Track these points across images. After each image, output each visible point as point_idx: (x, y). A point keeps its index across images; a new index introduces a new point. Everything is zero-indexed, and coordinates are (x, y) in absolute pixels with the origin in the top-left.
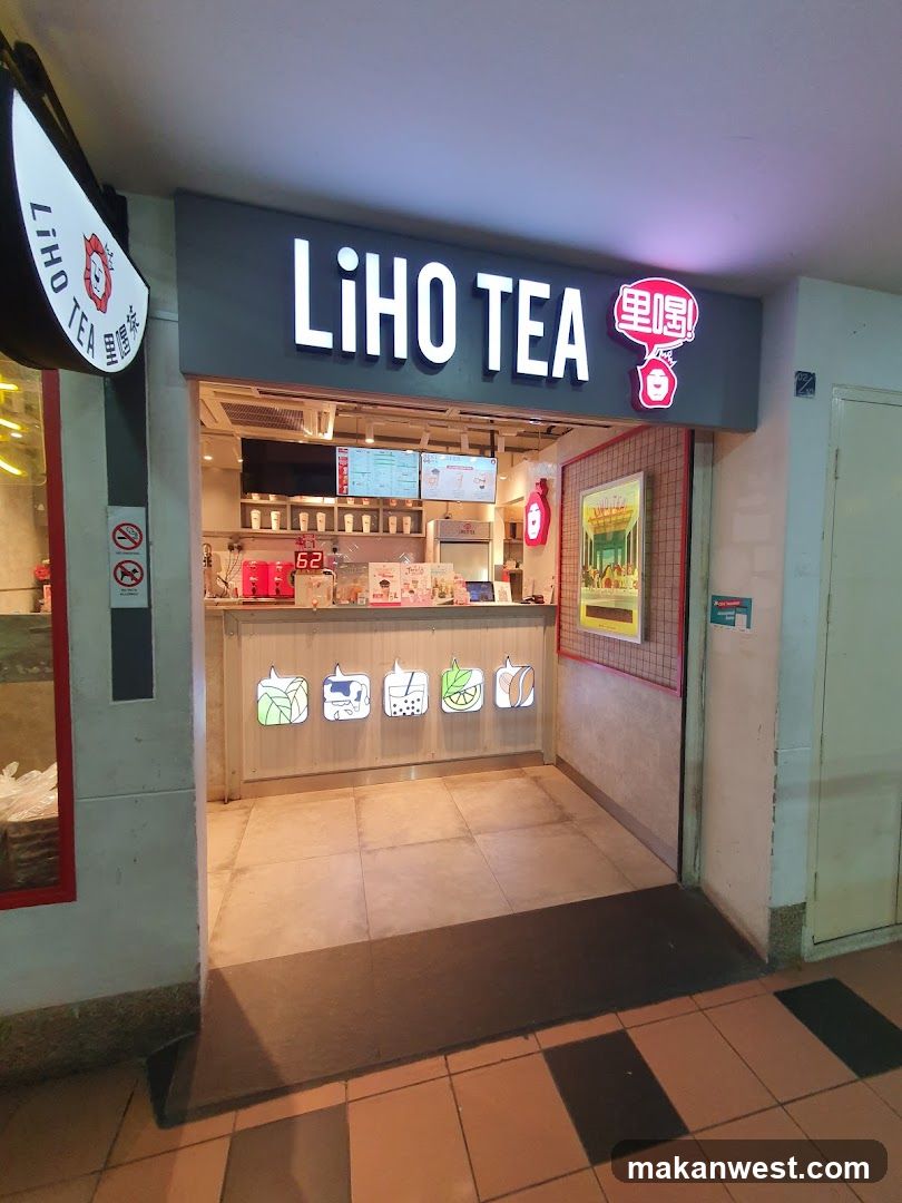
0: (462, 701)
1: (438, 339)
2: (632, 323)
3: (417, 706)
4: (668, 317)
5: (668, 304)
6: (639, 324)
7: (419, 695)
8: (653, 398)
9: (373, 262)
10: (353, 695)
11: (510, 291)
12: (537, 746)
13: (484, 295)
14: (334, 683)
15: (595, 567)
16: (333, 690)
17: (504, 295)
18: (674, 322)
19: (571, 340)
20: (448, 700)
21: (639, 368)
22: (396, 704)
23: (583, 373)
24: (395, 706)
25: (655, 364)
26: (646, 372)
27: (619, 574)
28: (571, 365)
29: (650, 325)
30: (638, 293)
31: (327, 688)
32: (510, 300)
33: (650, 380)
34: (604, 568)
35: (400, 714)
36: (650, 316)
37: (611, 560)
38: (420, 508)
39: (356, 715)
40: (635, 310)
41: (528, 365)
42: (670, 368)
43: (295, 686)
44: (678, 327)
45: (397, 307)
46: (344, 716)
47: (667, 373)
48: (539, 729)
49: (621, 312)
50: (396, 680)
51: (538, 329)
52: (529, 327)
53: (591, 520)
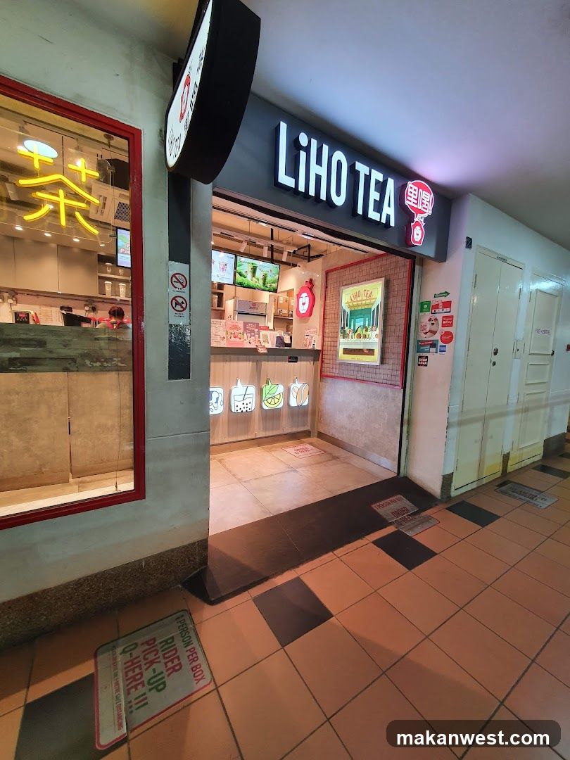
0: (273, 402)
1: (338, 193)
2: (411, 201)
3: (249, 406)
4: (423, 201)
5: (424, 195)
6: (413, 203)
7: (250, 400)
8: (416, 240)
9: (314, 144)
10: (214, 400)
11: (368, 174)
12: (308, 428)
13: (358, 173)
15: (350, 328)
17: (365, 176)
19: (389, 206)
20: (265, 402)
21: (412, 224)
22: (238, 406)
23: (392, 224)
25: (417, 223)
26: (414, 227)
27: (367, 331)
28: (388, 217)
29: (417, 204)
30: (414, 187)
32: (368, 178)
33: (415, 230)
34: (357, 328)
35: (240, 411)
36: (417, 200)
37: (362, 324)
38: (221, 291)
39: (215, 412)
40: (413, 196)
41: (373, 215)
42: (422, 226)
44: (426, 207)
45: (323, 171)
47: (421, 229)
48: (309, 418)
49: (407, 195)
50: (238, 391)
51: (377, 196)
52: (374, 195)
53: (348, 303)
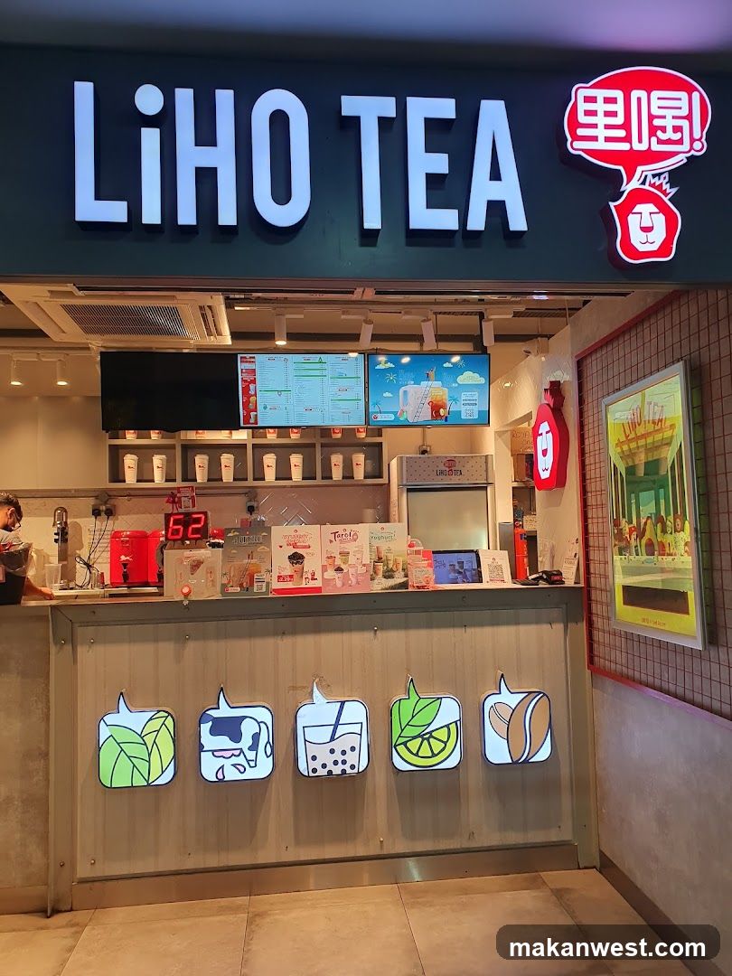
0: (425, 751)
1: (282, 193)
2: (595, 139)
3: (351, 758)
4: (657, 122)
5: (655, 103)
6: (608, 139)
7: (354, 740)
8: (642, 248)
9: (185, 98)
10: (246, 741)
11: (393, 115)
12: (563, 833)
13: (352, 123)
14: (216, 721)
15: (630, 522)
16: (213, 732)
17: (383, 122)
18: (670, 129)
19: (495, 175)
20: (401, 749)
21: (612, 205)
22: (317, 755)
23: (518, 220)
24: (314, 758)
25: (640, 196)
26: (626, 210)
27: (664, 531)
28: (496, 209)
29: (628, 139)
30: (601, 94)
31: (206, 727)
32: (393, 130)
33: (633, 220)
34: (643, 521)
35: (323, 772)
36: (626, 125)
37: (653, 508)
38: (378, 440)
39: (251, 774)
40: (601, 120)
41: (424, 216)
42: (666, 199)
43: (156, 724)
44: (675, 137)
45: (222, 157)
46: (231, 775)
47: (662, 208)
48: (566, 803)
49: (575, 124)
50: (316, 713)
51: (440, 163)
52: (424, 163)
53: (620, 444)
